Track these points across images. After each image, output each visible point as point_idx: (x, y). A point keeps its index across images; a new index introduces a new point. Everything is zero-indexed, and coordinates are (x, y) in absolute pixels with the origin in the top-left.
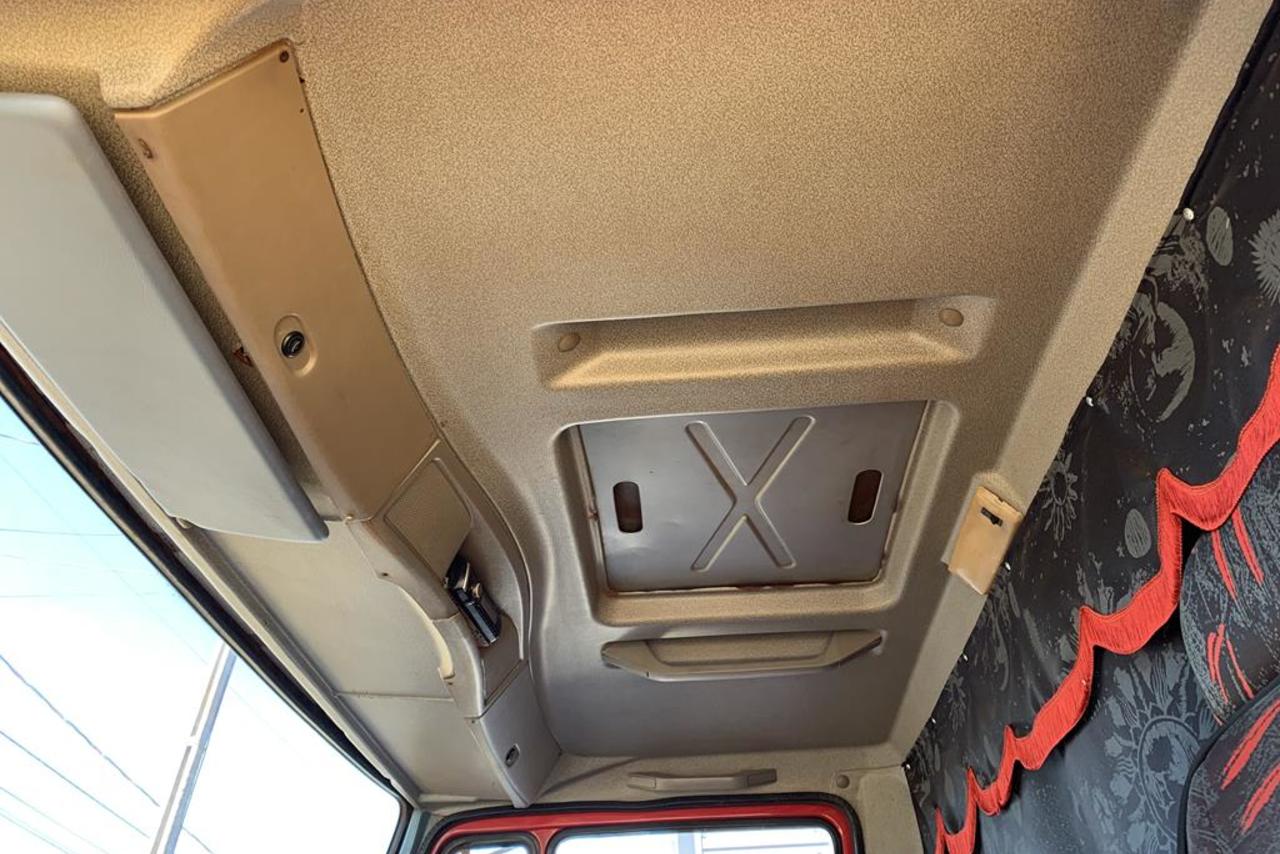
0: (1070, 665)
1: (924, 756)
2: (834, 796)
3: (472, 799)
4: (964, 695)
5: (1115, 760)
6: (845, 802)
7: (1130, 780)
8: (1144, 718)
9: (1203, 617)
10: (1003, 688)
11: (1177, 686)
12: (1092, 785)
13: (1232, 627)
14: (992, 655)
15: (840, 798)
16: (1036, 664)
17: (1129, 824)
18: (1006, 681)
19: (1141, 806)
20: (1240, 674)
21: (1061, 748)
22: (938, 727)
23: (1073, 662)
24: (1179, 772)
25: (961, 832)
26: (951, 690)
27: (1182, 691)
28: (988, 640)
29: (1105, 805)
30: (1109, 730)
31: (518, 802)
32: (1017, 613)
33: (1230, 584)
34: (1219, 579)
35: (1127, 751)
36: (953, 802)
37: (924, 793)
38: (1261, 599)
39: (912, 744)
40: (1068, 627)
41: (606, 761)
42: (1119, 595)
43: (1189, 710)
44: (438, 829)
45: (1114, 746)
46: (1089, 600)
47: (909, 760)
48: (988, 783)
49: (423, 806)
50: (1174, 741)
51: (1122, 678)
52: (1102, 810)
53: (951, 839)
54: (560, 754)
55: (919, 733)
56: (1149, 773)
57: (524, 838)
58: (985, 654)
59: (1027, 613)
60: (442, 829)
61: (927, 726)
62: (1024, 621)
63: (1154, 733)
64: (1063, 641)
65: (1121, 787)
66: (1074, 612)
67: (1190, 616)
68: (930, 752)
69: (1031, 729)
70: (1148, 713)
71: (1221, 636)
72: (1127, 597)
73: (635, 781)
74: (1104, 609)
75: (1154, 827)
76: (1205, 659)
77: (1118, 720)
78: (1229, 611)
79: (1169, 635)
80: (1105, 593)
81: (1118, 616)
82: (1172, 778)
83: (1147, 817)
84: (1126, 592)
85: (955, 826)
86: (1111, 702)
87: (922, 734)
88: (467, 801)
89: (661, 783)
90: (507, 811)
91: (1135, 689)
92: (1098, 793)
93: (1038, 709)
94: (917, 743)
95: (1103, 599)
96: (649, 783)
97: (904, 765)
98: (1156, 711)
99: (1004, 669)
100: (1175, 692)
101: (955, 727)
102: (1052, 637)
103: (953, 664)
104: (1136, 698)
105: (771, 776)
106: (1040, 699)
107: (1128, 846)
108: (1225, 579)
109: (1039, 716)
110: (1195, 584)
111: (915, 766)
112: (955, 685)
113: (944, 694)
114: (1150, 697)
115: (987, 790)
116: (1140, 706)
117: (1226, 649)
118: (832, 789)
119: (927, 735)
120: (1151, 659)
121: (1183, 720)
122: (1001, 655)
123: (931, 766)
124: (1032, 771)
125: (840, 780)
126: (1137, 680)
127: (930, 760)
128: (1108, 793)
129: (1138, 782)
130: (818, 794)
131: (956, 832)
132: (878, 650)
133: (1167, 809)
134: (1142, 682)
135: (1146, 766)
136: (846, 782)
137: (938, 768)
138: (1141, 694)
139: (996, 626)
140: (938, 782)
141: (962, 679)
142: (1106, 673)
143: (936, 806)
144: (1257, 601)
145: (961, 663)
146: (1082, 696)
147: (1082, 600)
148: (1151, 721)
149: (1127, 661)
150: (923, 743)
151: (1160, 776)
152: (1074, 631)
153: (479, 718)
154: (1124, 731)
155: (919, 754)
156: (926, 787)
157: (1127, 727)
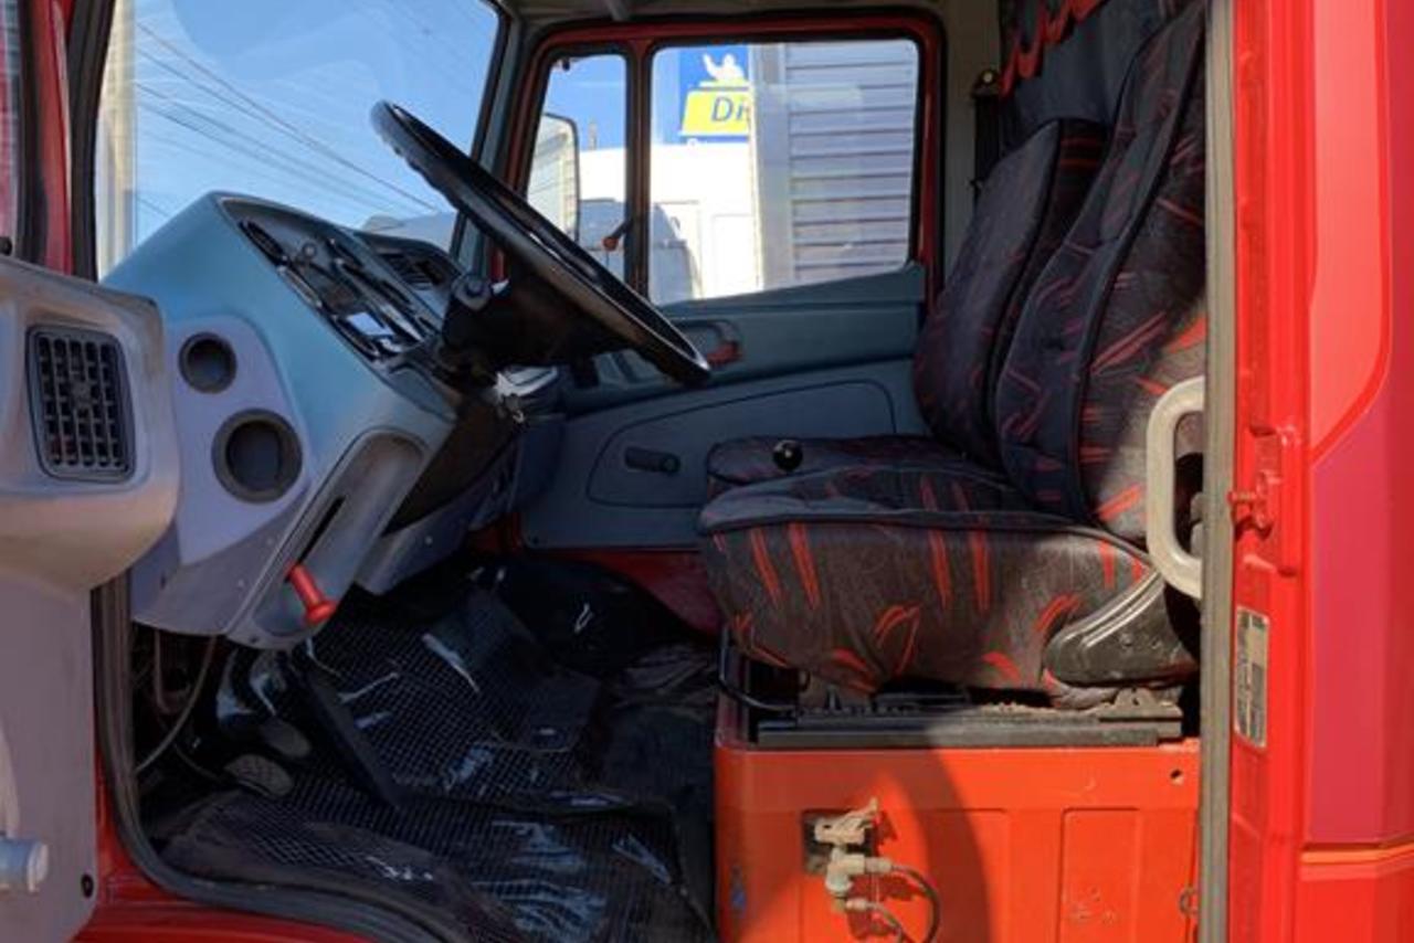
2: (924, 11)
3: (570, 11)
6: (935, 16)
31: (616, 15)
48: (1053, 19)
57: (621, 47)
60: (541, 38)
115: (1052, 24)
124: (1078, 20)
130: (908, 9)
143: (1015, 27)
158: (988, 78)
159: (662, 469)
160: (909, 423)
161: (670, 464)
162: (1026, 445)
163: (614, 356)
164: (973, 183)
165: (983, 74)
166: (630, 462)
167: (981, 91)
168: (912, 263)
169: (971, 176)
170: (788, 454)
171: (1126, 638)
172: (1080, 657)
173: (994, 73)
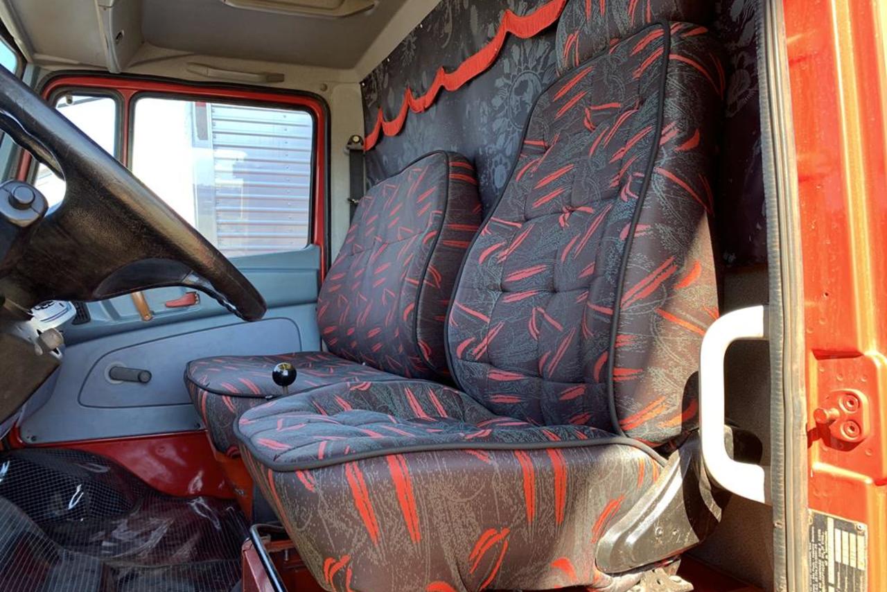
0: (490, 39)
1: (376, 79)
2: (317, 95)
3: (76, 62)
4: (415, 47)
5: (498, 89)
6: (324, 99)
7: (502, 99)
8: (519, 70)
9: (571, 26)
10: (444, 46)
11: (540, 57)
12: (482, 100)
13: (582, 32)
14: (441, 26)
15: (321, 97)
16: (470, 36)
17: (496, 119)
18: (447, 42)
19: (505, 111)
20: (577, 54)
21: (469, 83)
22: (392, 63)
23: (493, 38)
24: (528, 97)
25: (393, 122)
26: (406, 44)
27: (542, 60)
28: (441, 19)
29: (486, 110)
30: (501, 74)
31: (112, 70)
32: (466, 6)
33: (589, 13)
34: (584, 9)
35: (506, 85)
36: (391, 106)
37: (372, 100)
38: (600, 23)
39: (369, 71)
40: (496, 19)
41: (173, 52)
42: (529, 7)
43: (542, 69)
44: (48, 79)
45: (499, 82)
46: (512, 7)
47: (365, 81)
48: (419, 96)
49: (37, 62)
50: (530, 83)
51: (515, 51)
52: (484, 112)
53: (386, 125)
54: (143, 42)
55: (377, 65)
56: (513, 96)
57: (113, 93)
58: (437, 25)
59: (473, 8)
60: (50, 80)
61: (383, 62)
62: (470, 12)
63: (522, 78)
64: (491, 27)
65: (497, 102)
66: (502, 12)
67: (564, 24)
68: (381, 77)
69: (455, 70)
70: (522, 68)
71: (575, 36)
72: (533, 9)
73: (192, 68)
74: (519, 13)
75: (507, 120)
76: (564, 46)
77: (507, 70)
78: (583, 25)
79: (550, 31)
80: (522, 5)
81: (525, 19)
82: (523, 99)
83: (506, 116)
84: (533, 7)
85: (390, 118)
86: (506, 62)
87: (379, 67)
88: (72, 63)
89: (211, 72)
90: (103, 74)
91: (520, 56)
92: (484, 104)
93: (464, 60)
94: (373, 71)
95: (521, 8)
96: (203, 70)
97: (361, 83)
98: (527, 68)
99: (447, 37)
100: (538, 61)
101: (404, 65)
102: (484, 22)
103: (413, 28)
104: (519, 61)
105: (280, 78)
106: (467, 54)
107: (492, 129)
108: (587, 11)
109: (464, 64)
110: (572, 10)
111: (368, 85)
112: (410, 42)
113: (401, 45)
114: (526, 60)
115: (418, 100)
116: (520, 64)
117: (575, 42)
118: (317, 91)
119: (382, 67)
120: (533, 42)
121: (537, 73)
122: (448, 28)
123: (380, 85)
124: (449, 91)
125: (323, 87)
126: (522, 52)
127: (381, 82)
128: (490, 104)
129: (506, 101)
130: (307, 92)
131: (390, 120)
132: (369, 12)
133: (516, 113)
134: (525, 53)
135: (513, 93)
136: (326, 88)
137: (385, 86)
138: (522, 59)
139: (449, 10)
140: (383, 94)
141: (415, 38)
142: (508, 46)
143: (379, 107)
144: (597, 23)
145: (417, 29)
146: (493, 56)
147: (508, 6)
148: (523, 72)
149: (520, 41)
150: (377, 71)
151: (518, 98)
152: (498, 22)
153: (109, 7)
154: (508, 76)
155: (373, 78)
156: (374, 96)
157: (510, 74)
158: (356, 139)
159: (139, 380)
160: (310, 343)
161: (144, 377)
162: (480, 361)
163: (103, 303)
164: (350, 200)
165: (353, 136)
166: (113, 375)
167: (353, 146)
168: (311, 245)
169: (347, 195)
170: (285, 373)
171: (658, 530)
172: (626, 553)
173: (360, 137)
